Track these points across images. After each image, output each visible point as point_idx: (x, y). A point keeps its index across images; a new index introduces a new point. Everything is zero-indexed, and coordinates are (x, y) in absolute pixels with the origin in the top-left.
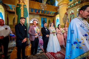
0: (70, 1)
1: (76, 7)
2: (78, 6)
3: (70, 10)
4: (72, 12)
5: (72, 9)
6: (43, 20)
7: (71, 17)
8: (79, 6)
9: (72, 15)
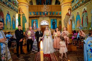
4: (85, 9)
5: (85, 5)
6: (53, 22)
7: (84, 16)
9: (84, 13)
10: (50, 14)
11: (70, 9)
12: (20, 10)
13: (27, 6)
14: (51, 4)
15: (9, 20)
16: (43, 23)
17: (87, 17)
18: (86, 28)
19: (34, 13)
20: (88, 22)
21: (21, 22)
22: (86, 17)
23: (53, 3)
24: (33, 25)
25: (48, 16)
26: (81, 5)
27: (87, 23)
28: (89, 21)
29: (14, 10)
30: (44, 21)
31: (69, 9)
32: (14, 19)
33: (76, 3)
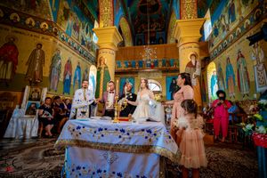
0: (232, 22)
4: (239, 52)
6: (172, 83)
9: (240, 59)
10: (164, 65)
11: (194, 55)
12: (100, 61)
14: (166, 43)
17: (246, 68)
18: (247, 95)
19: (126, 63)
20: (249, 82)
21: (102, 82)
22: (244, 70)
23: (172, 39)
24: (123, 90)
25: (160, 69)
26: (232, 42)
27: (247, 83)
29: (89, 58)
31: (192, 55)
33: (223, 37)
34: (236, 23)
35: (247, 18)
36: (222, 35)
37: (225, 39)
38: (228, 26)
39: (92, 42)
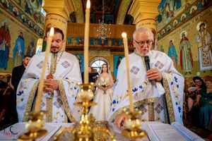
0: (177, 8)
1: (194, 19)
2: (198, 16)
3: (178, 29)
6: (119, 61)
7: (183, 47)
8: (201, 17)
9: (184, 42)
10: (113, 44)
13: (65, 21)
14: (115, 23)
15: (20, 51)
16: (97, 62)
18: (190, 73)
19: (77, 40)
20: (192, 61)
22: (188, 51)
23: (120, 22)
25: (109, 48)
26: (176, 27)
27: (190, 62)
28: (195, 59)
29: (36, 30)
30: (99, 58)
32: (32, 50)
33: (167, 23)
34: (182, 10)
35: (193, 4)
36: (166, 21)
37: (169, 24)
38: (172, 12)
39: (40, 13)
